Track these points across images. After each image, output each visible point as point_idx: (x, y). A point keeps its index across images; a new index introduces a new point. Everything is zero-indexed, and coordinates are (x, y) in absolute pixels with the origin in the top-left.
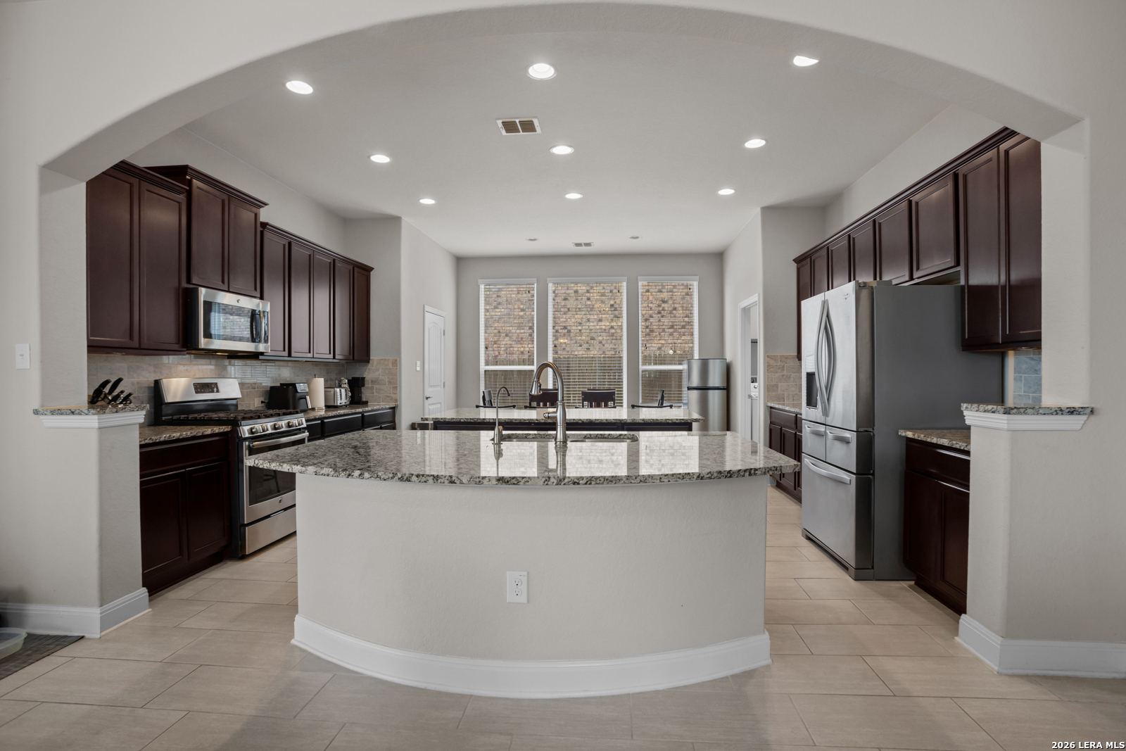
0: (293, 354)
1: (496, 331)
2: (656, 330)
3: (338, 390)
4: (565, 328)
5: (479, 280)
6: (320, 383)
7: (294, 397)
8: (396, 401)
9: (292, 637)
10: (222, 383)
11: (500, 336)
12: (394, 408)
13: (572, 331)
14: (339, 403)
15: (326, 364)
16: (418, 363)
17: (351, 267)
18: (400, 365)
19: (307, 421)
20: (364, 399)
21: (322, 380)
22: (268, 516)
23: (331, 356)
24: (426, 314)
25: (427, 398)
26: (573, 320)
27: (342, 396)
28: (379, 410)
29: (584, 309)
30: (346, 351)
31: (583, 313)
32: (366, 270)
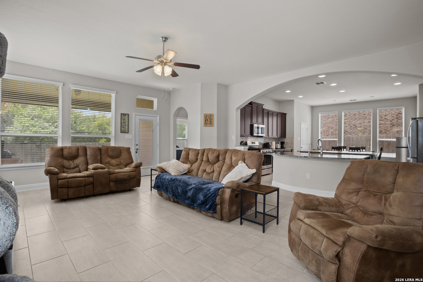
0: (269, 136)
1: (328, 127)
2: (395, 125)
3: (278, 144)
4: (354, 125)
5: (319, 113)
6: (274, 143)
7: (269, 146)
8: (293, 148)
9: (272, 184)
10: (256, 142)
11: (329, 129)
12: (292, 150)
13: (357, 126)
14: (278, 147)
15: (275, 138)
16: (299, 138)
17: (281, 114)
18: (294, 139)
19: (272, 151)
20: (284, 147)
21: (275, 142)
22: (265, 169)
23: (277, 136)
24: (302, 124)
25: (301, 148)
26: (358, 122)
27: (279, 146)
28: (288, 150)
29: (362, 118)
30: (280, 135)
31: (362, 120)
32: (285, 114)
